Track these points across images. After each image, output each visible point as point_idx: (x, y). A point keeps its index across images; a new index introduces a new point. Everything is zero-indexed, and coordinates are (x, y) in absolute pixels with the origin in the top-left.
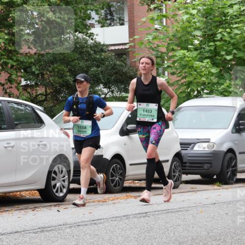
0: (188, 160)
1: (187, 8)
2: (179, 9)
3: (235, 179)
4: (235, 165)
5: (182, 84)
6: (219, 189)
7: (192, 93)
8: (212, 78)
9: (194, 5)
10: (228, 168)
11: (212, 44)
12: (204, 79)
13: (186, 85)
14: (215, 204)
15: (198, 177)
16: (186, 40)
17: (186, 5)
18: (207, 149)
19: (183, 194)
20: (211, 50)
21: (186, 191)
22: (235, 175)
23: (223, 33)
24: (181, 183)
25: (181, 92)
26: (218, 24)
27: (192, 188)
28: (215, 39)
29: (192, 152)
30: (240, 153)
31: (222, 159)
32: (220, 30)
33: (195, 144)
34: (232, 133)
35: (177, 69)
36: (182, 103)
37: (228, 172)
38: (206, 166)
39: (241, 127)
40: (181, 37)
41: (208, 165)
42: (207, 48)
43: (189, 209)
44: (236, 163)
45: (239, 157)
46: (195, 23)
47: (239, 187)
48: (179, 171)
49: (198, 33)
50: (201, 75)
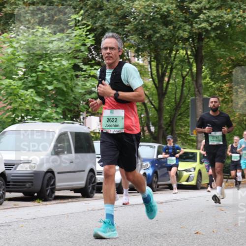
0: (12, 179)
1: (11, 42)
2: (4, 43)
3: (53, 196)
4: (54, 184)
5: (8, 109)
6: (39, 205)
7: (16, 118)
8: (35, 105)
9: (18, 39)
10: (47, 186)
11: (34, 75)
12: (28, 106)
13: (11, 111)
14: (34, 219)
15: (20, 195)
16: (10, 71)
17: (11, 39)
18: (29, 169)
19: (6, 210)
20: (33, 80)
21: (8, 207)
22: (54, 193)
23: (45, 65)
24: (5, 201)
25: (7, 117)
26: (40, 57)
27: (15, 205)
28: (37, 70)
29: (15, 172)
30: (59, 173)
31: (42, 179)
32: (41, 63)
33: (18, 164)
34: (52, 155)
35: (3, 96)
36: (7, 127)
37: (47, 191)
38: (28, 185)
39: (59, 150)
40: (6, 68)
41: (30, 184)
42: (30, 79)
43: (11, 224)
44: (54, 182)
45: (57, 176)
46: (19, 55)
47: (57, 203)
48: (3, 190)
49: (21, 65)
50: (25, 103)
